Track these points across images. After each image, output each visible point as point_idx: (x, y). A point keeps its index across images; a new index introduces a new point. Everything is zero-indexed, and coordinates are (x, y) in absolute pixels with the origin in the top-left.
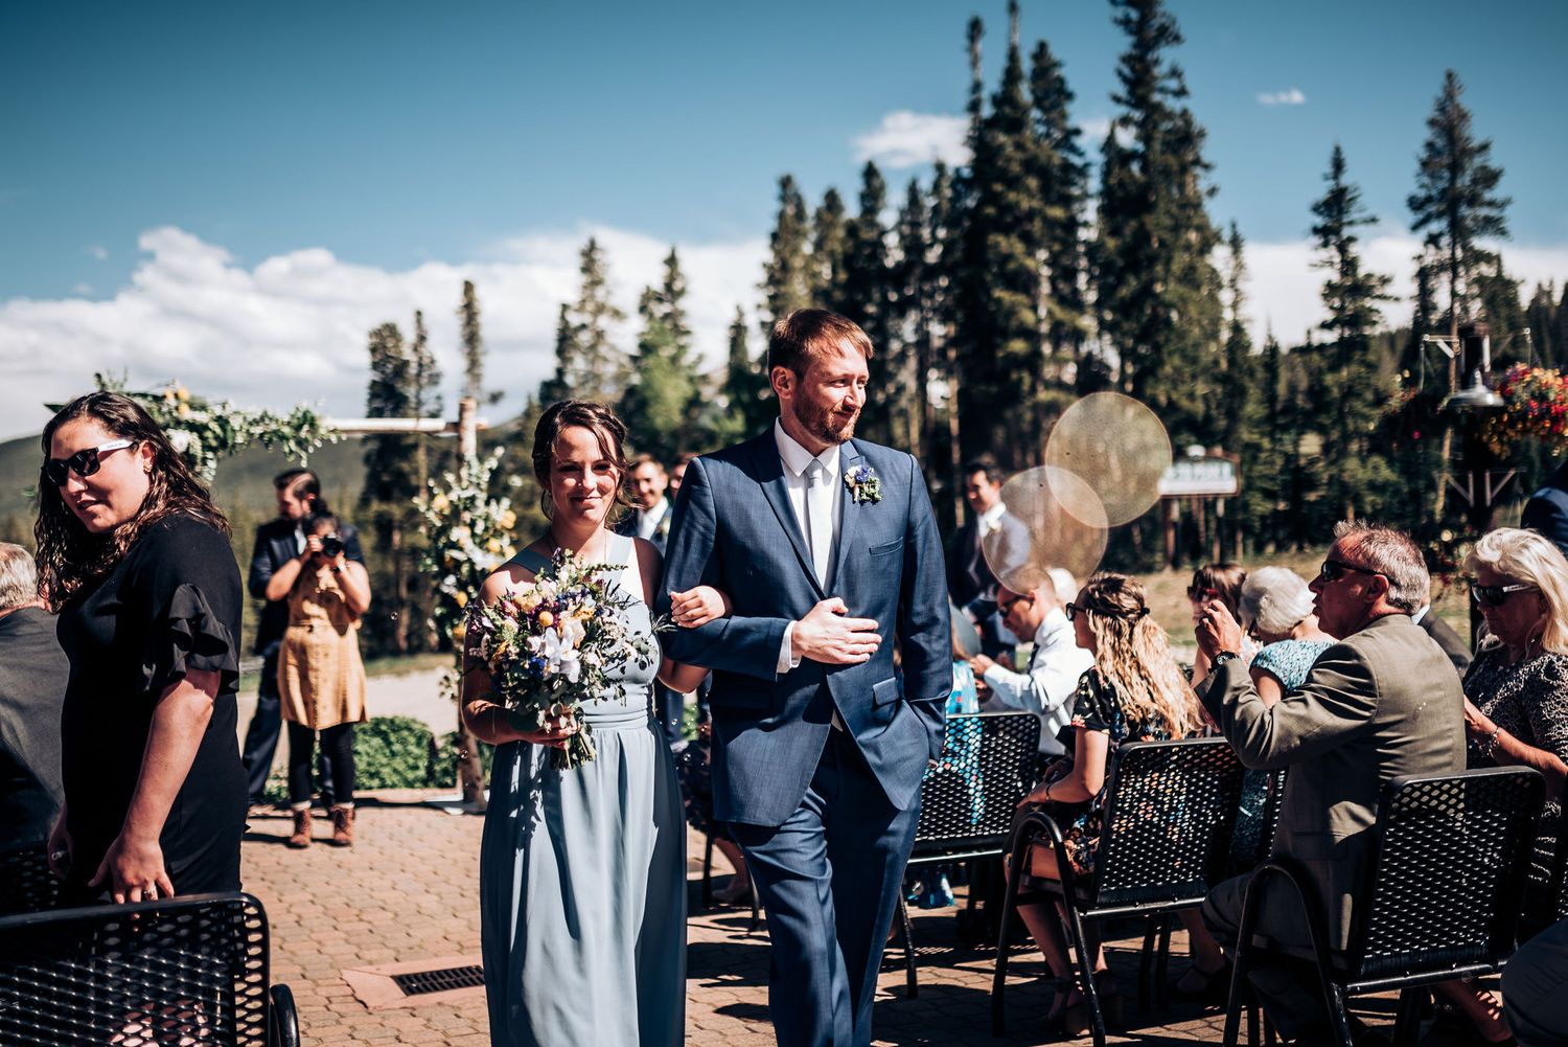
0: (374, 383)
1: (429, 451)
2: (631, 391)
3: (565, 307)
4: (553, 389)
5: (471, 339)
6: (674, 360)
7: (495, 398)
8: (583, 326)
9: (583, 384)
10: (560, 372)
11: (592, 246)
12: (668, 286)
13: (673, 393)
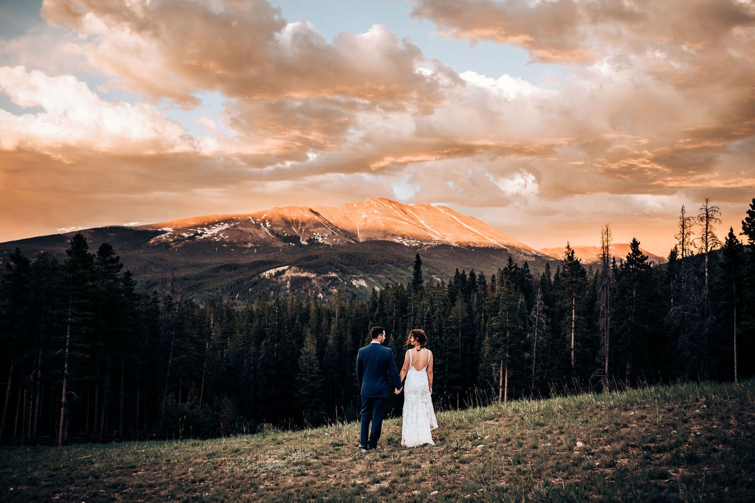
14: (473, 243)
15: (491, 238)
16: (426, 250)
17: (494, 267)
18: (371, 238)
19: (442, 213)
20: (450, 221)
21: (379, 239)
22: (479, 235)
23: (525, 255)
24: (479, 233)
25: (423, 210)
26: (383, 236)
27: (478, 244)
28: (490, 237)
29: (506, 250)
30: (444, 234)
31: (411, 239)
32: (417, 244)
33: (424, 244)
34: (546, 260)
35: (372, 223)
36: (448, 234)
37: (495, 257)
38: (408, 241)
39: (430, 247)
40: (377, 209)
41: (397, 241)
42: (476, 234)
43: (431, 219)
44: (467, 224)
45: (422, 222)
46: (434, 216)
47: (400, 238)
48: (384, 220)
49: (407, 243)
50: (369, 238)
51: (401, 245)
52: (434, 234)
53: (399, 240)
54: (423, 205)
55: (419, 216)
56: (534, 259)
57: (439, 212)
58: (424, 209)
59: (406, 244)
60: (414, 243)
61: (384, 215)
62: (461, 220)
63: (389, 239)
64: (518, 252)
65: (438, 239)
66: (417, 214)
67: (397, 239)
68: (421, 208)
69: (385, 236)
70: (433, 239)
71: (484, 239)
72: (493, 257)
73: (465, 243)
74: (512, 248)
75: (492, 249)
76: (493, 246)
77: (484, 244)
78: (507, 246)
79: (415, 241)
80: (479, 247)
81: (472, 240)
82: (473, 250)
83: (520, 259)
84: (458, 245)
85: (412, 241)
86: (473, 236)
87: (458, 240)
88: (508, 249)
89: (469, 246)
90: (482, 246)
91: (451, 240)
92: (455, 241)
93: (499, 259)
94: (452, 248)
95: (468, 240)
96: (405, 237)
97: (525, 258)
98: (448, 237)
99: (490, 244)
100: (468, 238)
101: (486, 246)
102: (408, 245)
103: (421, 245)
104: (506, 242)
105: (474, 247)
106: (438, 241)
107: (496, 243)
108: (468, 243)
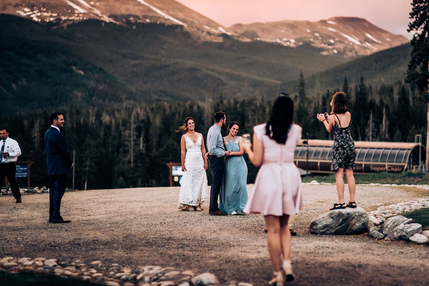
14: (135, 16)
15: (161, 9)
16: (65, 28)
17: (163, 52)
22: (144, 5)
23: (209, 33)
26: (1, 7)
27: (141, 17)
28: (158, 8)
29: (182, 27)
30: (92, 3)
31: (44, 12)
32: (52, 19)
33: (63, 18)
34: (237, 41)
36: (98, 4)
37: (166, 37)
38: (39, 14)
39: (71, 23)
41: (22, 14)
47: (26, 9)
49: (37, 16)
51: (28, 20)
52: (77, 3)
53: (26, 12)
56: (220, 40)
59: (36, 19)
60: (50, 16)
63: (10, 11)
64: (198, 29)
65: (83, 11)
67: (23, 11)
69: (4, 7)
70: (76, 12)
71: (150, 10)
72: (162, 37)
73: (123, 16)
74: (191, 24)
75: (162, 25)
76: (163, 21)
77: (151, 18)
78: (184, 21)
79: (50, 14)
80: (142, 24)
81: (133, 13)
82: (134, 27)
83: (202, 40)
84: (111, 20)
85: (45, 14)
86: (135, 6)
87: (113, 13)
88: (185, 25)
89: (129, 22)
90: (148, 21)
91: (102, 13)
92: (109, 14)
93: (170, 40)
94: (103, 24)
95: (128, 13)
96: (35, 8)
97: (208, 38)
98: (98, 8)
99: (159, 17)
100: (128, 10)
101: (153, 21)
102: (40, 20)
103: (58, 20)
104: (181, 15)
105: (136, 24)
106: (84, 14)
107: (167, 17)
108: (127, 17)
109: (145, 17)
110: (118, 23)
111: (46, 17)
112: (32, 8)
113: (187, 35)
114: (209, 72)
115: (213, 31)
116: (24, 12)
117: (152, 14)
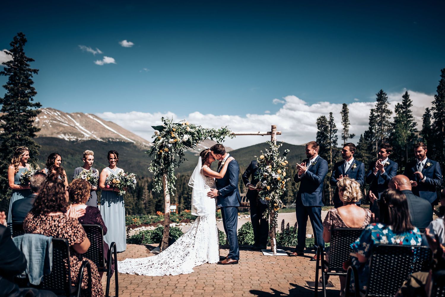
0: (318, 132)
1: (333, 151)
2: (392, 134)
3: (372, 110)
4: (368, 134)
5: (345, 120)
6: (406, 125)
7: (352, 136)
8: (378, 116)
9: (377, 132)
10: (371, 129)
11: (381, 92)
12: (404, 103)
13: (405, 134)
14: (112, 139)
15: (124, 135)
16: (80, 143)
18: (43, 135)
19: (91, 119)
20: (96, 124)
21: (48, 136)
23: (145, 146)
24: (115, 132)
25: (78, 117)
26: (51, 134)
27: (115, 139)
28: (122, 134)
29: (133, 143)
30: (92, 132)
32: (74, 139)
33: (79, 139)
35: (43, 125)
37: (126, 148)
39: (83, 141)
40: (46, 115)
42: (114, 133)
43: (84, 123)
44: (108, 126)
45: (78, 124)
46: (86, 120)
47: (62, 135)
48: (51, 122)
49: (68, 138)
50: (41, 135)
51: (63, 140)
52: (86, 132)
54: (78, 113)
55: (76, 121)
57: (89, 118)
58: (79, 115)
59: (67, 139)
60: (73, 138)
61: (52, 120)
62: (104, 123)
63: (55, 136)
64: (141, 144)
66: (74, 119)
68: (77, 115)
69: (52, 134)
70: (85, 136)
72: (124, 147)
73: (106, 138)
74: (137, 142)
75: (124, 142)
76: (125, 141)
77: (119, 139)
78: (134, 140)
79: (73, 137)
80: (115, 142)
81: (111, 137)
82: (112, 143)
83: (142, 149)
84: (101, 140)
85: (71, 137)
86: (112, 134)
87: (102, 137)
88: (135, 143)
89: (109, 141)
90: (118, 140)
91: (97, 137)
92: (100, 137)
93: (128, 149)
94: (98, 142)
95: (109, 137)
96: (66, 134)
97: (145, 148)
98: (95, 134)
99: (123, 139)
100: (109, 135)
101: (120, 140)
102: (68, 140)
103: (77, 140)
104: (133, 138)
105: (112, 142)
106: (89, 137)
107: (126, 139)
108: (108, 139)
109: (117, 139)
110: (104, 141)
111: (71, 138)
112: (65, 134)
113: (135, 147)
114: (146, 163)
115: (147, 145)
116: (61, 136)
117: (119, 137)
